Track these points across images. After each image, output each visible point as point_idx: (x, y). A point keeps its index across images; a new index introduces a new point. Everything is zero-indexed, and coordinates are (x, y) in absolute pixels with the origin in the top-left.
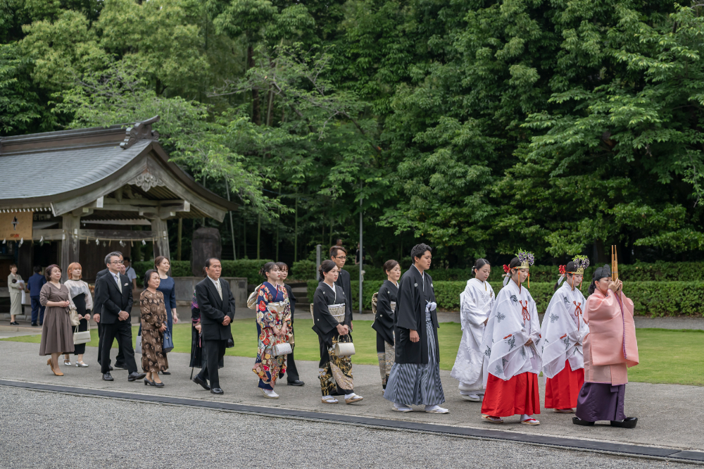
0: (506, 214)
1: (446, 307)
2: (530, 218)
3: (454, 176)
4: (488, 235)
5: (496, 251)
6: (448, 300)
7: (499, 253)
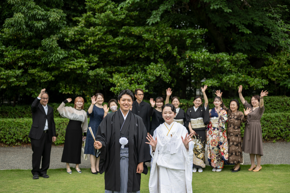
0: (72, 58)
1: (8, 143)
2: (95, 62)
3: (34, 17)
4: (53, 76)
5: (60, 91)
6: (10, 136)
7: (62, 93)
